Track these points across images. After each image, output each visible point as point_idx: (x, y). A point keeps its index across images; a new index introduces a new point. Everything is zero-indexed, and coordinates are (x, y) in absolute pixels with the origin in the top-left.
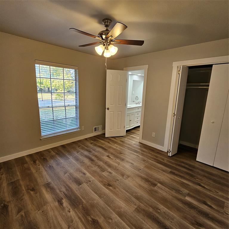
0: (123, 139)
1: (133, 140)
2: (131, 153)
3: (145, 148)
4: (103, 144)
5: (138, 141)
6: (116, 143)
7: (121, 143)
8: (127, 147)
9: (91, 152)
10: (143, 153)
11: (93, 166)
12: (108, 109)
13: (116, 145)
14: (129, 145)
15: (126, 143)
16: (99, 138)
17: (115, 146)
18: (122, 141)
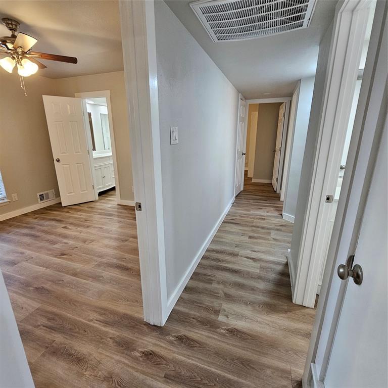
0: (92, 205)
1: (108, 204)
2: (102, 218)
3: (125, 209)
4: (57, 215)
5: (117, 203)
6: (80, 210)
7: (90, 209)
8: (96, 212)
9: (35, 228)
10: (120, 214)
11: (38, 242)
12: (58, 161)
13: (79, 213)
14: (101, 209)
15: (98, 209)
16: (51, 210)
17: (78, 215)
18: (91, 207)
